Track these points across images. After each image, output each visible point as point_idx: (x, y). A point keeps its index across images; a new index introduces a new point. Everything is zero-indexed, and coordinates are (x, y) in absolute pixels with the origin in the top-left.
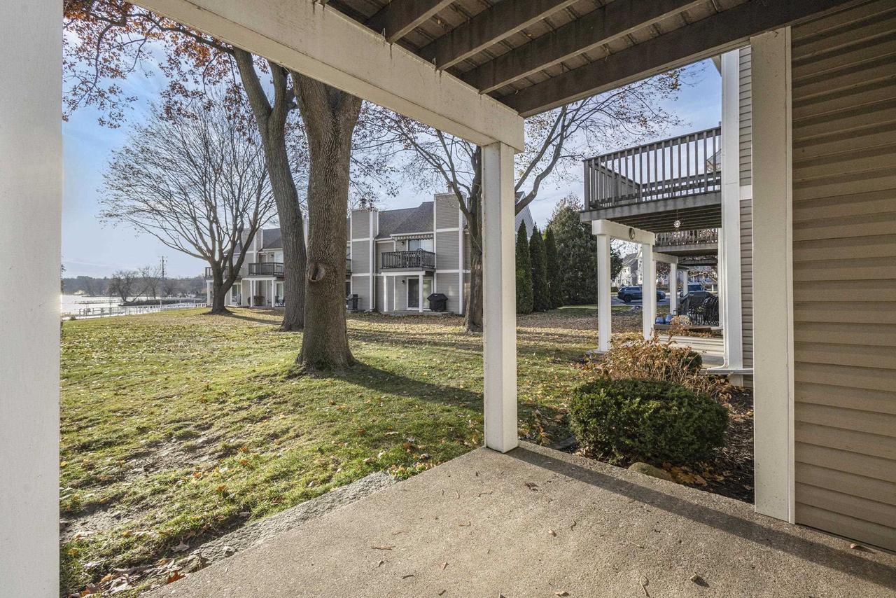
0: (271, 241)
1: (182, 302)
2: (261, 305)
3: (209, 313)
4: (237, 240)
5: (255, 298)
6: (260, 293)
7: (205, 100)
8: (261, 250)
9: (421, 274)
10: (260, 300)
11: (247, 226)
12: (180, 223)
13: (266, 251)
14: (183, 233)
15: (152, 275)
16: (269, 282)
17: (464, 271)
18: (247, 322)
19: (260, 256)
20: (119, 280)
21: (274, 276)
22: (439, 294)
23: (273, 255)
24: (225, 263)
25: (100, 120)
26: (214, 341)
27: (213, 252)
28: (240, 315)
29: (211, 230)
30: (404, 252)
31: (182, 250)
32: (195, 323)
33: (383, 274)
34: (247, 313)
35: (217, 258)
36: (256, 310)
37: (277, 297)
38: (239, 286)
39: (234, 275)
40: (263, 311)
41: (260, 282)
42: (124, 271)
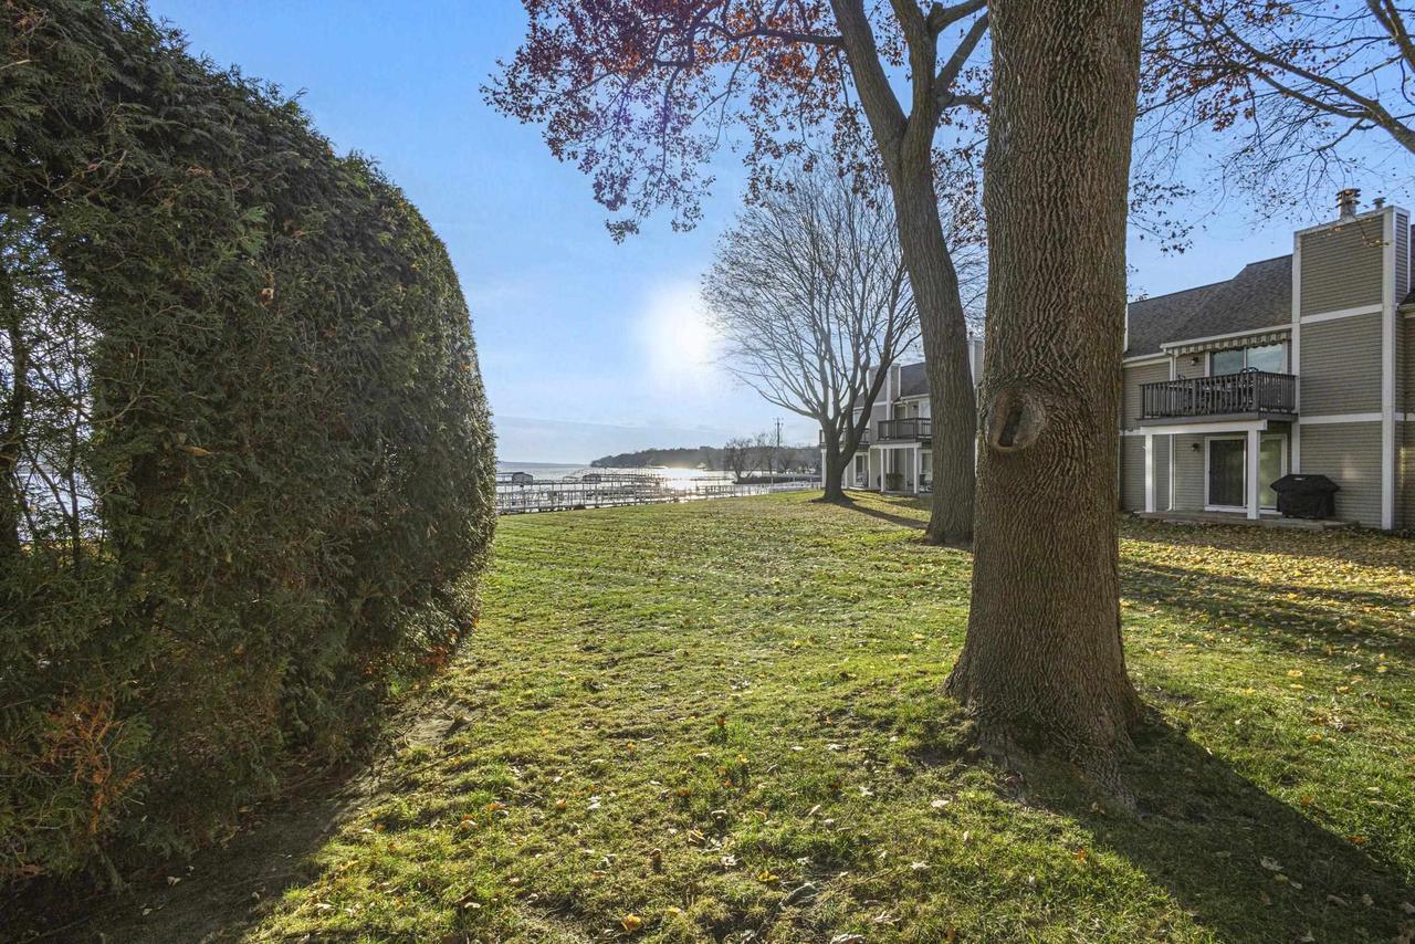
0: (913, 382)
1: (797, 480)
2: (898, 489)
3: (820, 501)
4: (860, 385)
5: (887, 476)
6: (897, 470)
7: (805, 155)
8: (898, 400)
9: (1254, 429)
10: (896, 481)
11: (875, 362)
12: (783, 365)
13: (906, 400)
14: (787, 381)
15: (767, 443)
16: (910, 451)
17: (1400, 417)
18: (872, 518)
19: (897, 410)
20: (733, 450)
21: (918, 440)
22: (1308, 477)
23: (916, 407)
24: (842, 423)
25: (673, 223)
26: (811, 555)
27: (824, 406)
28: (862, 505)
29: (822, 371)
30: (1201, 381)
31: (788, 407)
32: (798, 516)
33: (1142, 431)
34: (874, 503)
35: (831, 414)
36: (889, 498)
37: (922, 477)
38: (866, 457)
39: (856, 440)
40: (899, 499)
41: (897, 451)
42: (738, 439)
